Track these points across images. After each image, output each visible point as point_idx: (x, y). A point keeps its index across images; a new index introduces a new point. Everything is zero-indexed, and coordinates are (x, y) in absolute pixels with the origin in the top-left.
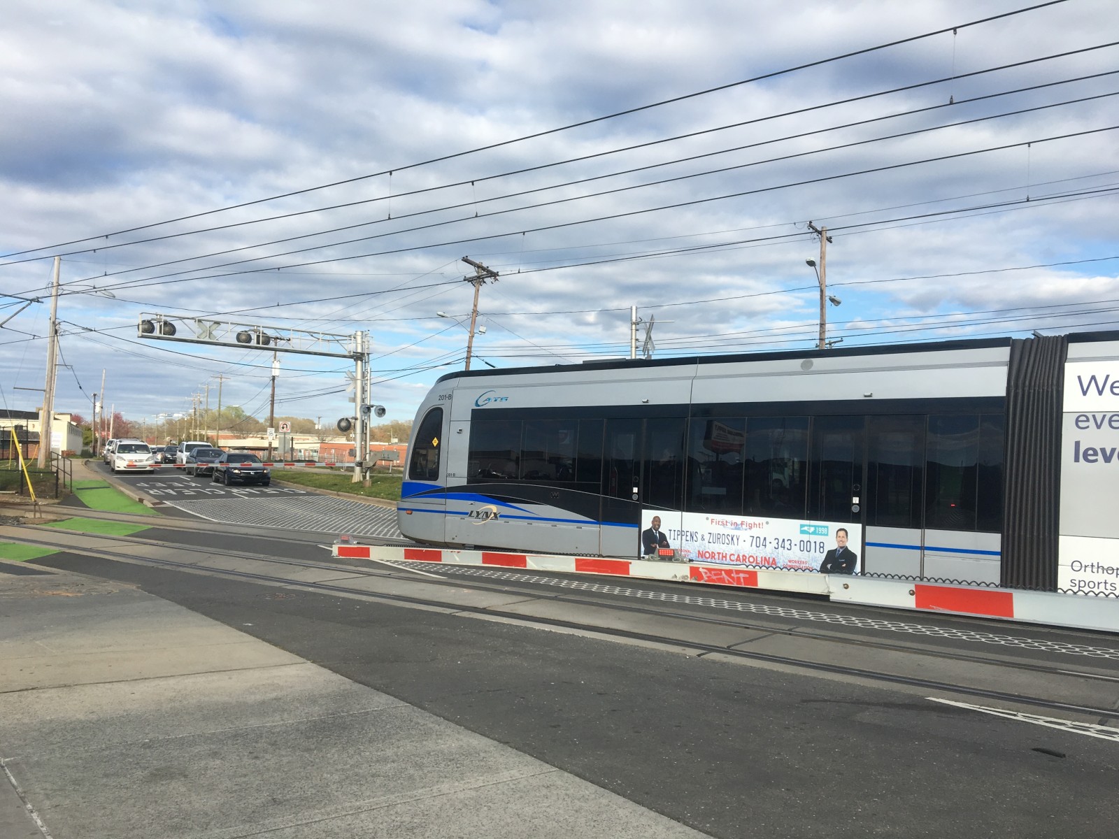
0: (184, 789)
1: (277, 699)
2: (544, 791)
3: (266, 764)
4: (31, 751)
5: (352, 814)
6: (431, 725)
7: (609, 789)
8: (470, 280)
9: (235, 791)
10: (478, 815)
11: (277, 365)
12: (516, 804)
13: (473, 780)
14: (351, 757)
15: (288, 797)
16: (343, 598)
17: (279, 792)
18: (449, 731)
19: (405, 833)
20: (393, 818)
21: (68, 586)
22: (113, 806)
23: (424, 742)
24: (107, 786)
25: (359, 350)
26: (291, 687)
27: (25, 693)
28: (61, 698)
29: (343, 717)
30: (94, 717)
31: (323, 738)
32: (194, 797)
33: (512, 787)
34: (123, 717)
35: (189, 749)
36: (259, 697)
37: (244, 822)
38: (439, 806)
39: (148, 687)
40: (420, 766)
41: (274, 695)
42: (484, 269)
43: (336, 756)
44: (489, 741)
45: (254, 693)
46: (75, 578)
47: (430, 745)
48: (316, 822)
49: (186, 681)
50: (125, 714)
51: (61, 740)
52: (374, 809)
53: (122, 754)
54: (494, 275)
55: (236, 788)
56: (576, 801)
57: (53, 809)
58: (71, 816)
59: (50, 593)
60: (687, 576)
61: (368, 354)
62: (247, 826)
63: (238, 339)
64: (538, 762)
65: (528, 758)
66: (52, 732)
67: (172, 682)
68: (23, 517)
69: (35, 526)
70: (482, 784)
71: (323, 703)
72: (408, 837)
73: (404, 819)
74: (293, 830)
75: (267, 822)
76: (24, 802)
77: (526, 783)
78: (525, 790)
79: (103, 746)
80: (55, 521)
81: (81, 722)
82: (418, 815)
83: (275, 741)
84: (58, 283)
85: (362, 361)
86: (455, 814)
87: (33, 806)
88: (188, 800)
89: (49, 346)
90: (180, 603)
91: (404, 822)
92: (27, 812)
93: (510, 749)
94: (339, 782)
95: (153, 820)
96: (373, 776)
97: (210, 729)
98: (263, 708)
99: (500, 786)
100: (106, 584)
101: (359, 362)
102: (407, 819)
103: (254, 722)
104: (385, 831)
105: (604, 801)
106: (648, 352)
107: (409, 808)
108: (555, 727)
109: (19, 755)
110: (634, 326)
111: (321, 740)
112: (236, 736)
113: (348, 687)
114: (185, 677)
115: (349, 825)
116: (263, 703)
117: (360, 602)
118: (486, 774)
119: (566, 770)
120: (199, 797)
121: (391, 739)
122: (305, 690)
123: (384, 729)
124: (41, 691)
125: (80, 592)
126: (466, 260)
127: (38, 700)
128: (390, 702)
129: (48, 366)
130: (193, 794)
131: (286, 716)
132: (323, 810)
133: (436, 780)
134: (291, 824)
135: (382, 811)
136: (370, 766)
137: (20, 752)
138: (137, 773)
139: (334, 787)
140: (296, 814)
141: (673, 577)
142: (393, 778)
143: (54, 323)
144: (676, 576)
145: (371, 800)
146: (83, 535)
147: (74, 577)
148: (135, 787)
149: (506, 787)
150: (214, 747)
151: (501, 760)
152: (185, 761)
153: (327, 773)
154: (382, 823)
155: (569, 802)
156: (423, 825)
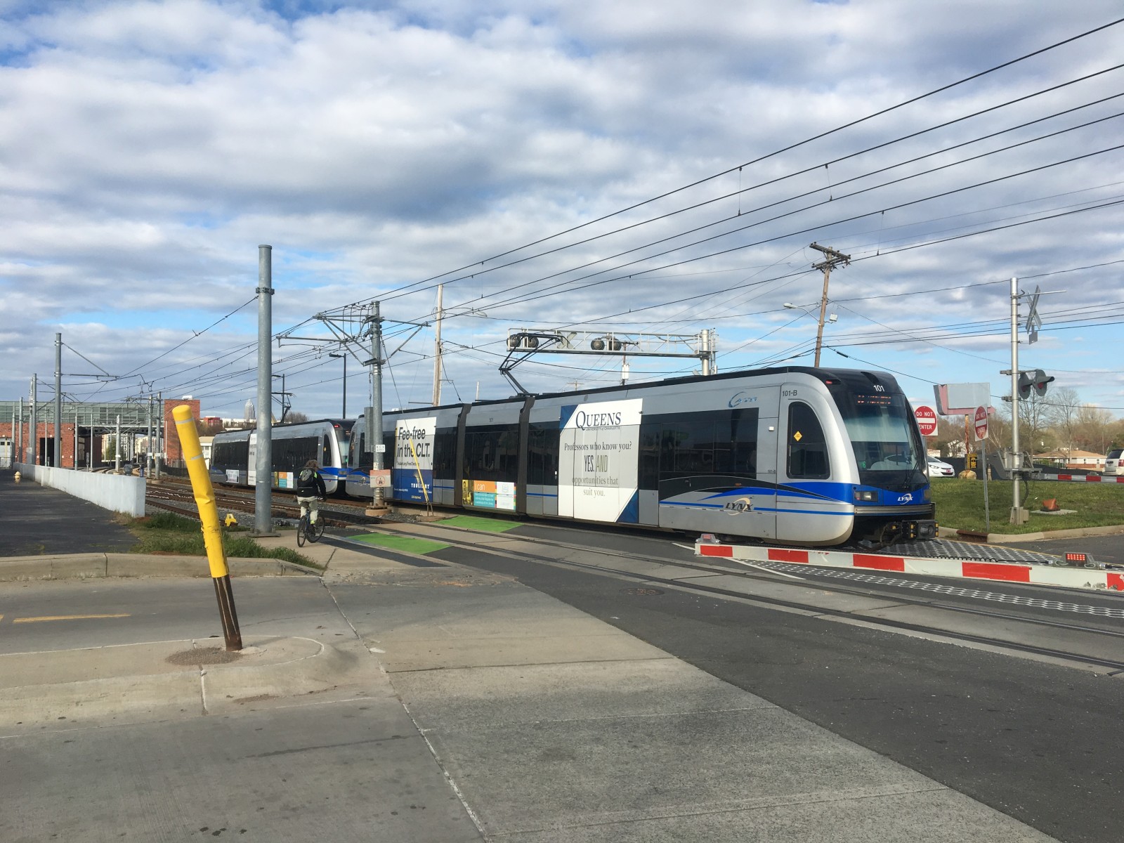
0: (574, 771)
1: (648, 691)
2: (934, 810)
3: (645, 754)
4: (444, 724)
5: (732, 811)
6: (804, 730)
7: (1010, 815)
8: (820, 267)
9: (619, 777)
10: (862, 827)
11: (626, 368)
12: (903, 820)
13: (853, 790)
14: (725, 754)
15: (668, 788)
16: (700, 596)
17: (660, 782)
18: (824, 738)
19: (786, 837)
20: (773, 820)
21: (460, 577)
22: (516, 780)
23: (798, 747)
24: (508, 761)
25: (705, 349)
26: (661, 681)
27: (435, 671)
28: (463, 678)
29: (713, 714)
30: (493, 697)
31: (696, 733)
32: (583, 779)
33: (897, 801)
34: (515, 698)
35: (575, 734)
36: (632, 689)
37: (630, 807)
38: (820, 812)
39: (534, 672)
40: (797, 771)
41: (646, 687)
42: (834, 253)
43: (710, 751)
44: (868, 752)
45: (625, 684)
46: (465, 570)
47: (804, 749)
48: (697, 815)
49: (566, 669)
50: (517, 696)
51: (466, 716)
52: (753, 809)
53: (518, 733)
54: (845, 259)
55: (620, 774)
56: (972, 824)
57: (466, 778)
58: (481, 786)
59: (446, 583)
60: (1104, 584)
61: (714, 352)
62: (633, 811)
63: (593, 347)
64: (924, 778)
65: (913, 773)
66: (458, 709)
67: (554, 668)
68: (419, 516)
69: (428, 523)
70: (863, 796)
71: (693, 699)
72: (791, 841)
73: (784, 822)
74: (676, 819)
75: (651, 809)
76: (443, 769)
77: (912, 799)
78: (912, 806)
79: (502, 724)
80: (444, 518)
81: (481, 700)
82: (798, 819)
83: (652, 733)
84: (441, 308)
85: (708, 359)
86: (838, 823)
87: (450, 774)
88: (578, 781)
89: (435, 364)
90: (553, 595)
91: (785, 825)
92: (445, 778)
93: (892, 762)
94: (716, 778)
95: (549, 796)
96: (749, 775)
97: (591, 716)
98: (637, 699)
99: (884, 799)
100: (489, 576)
101: (706, 361)
102: (788, 823)
103: (630, 713)
104: (766, 832)
105: (1005, 827)
106: (1033, 329)
107: (790, 812)
108: (941, 742)
109: (435, 727)
110: (1014, 301)
111: (695, 735)
112: (614, 724)
113: (716, 684)
114: (565, 665)
115: (730, 821)
116: (636, 694)
117: (718, 600)
118: (867, 786)
119: (957, 789)
120: (587, 780)
121: (764, 739)
122: (674, 685)
123: (755, 729)
124: (447, 670)
125: (469, 582)
126: (814, 246)
127: (445, 679)
128: (759, 703)
129: (435, 383)
130: (582, 776)
131: (659, 708)
132: (703, 805)
133: (814, 786)
134: (673, 815)
135: (761, 812)
136: (745, 765)
137: (435, 724)
138: (533, 752)
139: (712, 782)
140: (678, 804)
141: (1085, 585)
142: (769, 779)
143: (439, 343)
144: (1089, 584)
145: (750, 799)
146: (467, 531)
147: (462, 569)
148: (531, 764)
149: (890, 801)
150: (597, 733)
151: (883, 772)
152: (572, 744)
153: (704, 768)
154: (762, 824)
155: (964, 824)
156: (805, 830)
